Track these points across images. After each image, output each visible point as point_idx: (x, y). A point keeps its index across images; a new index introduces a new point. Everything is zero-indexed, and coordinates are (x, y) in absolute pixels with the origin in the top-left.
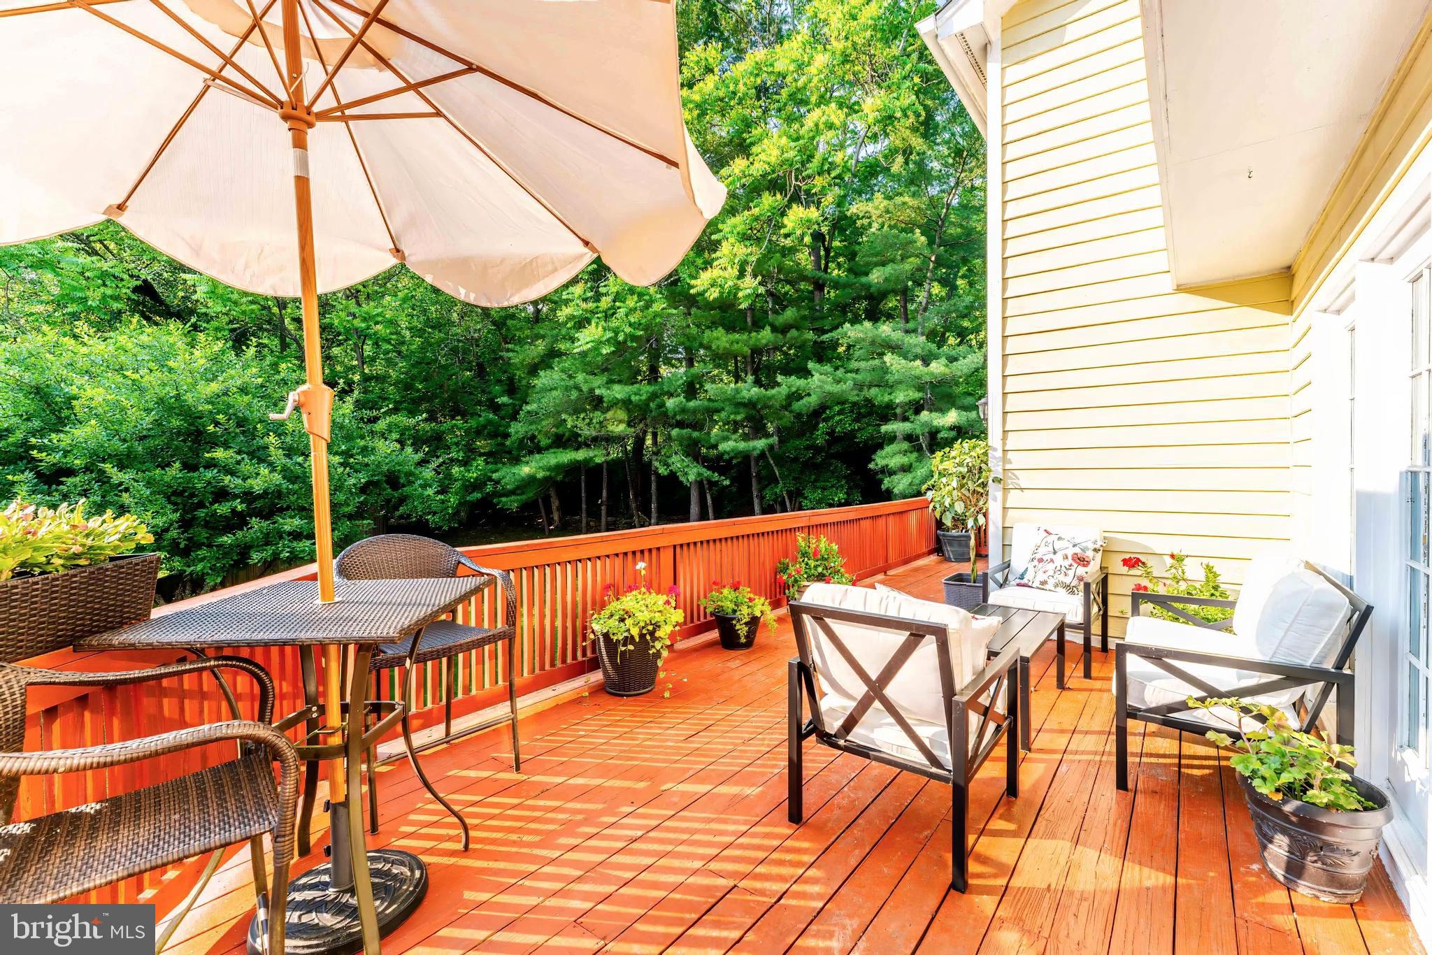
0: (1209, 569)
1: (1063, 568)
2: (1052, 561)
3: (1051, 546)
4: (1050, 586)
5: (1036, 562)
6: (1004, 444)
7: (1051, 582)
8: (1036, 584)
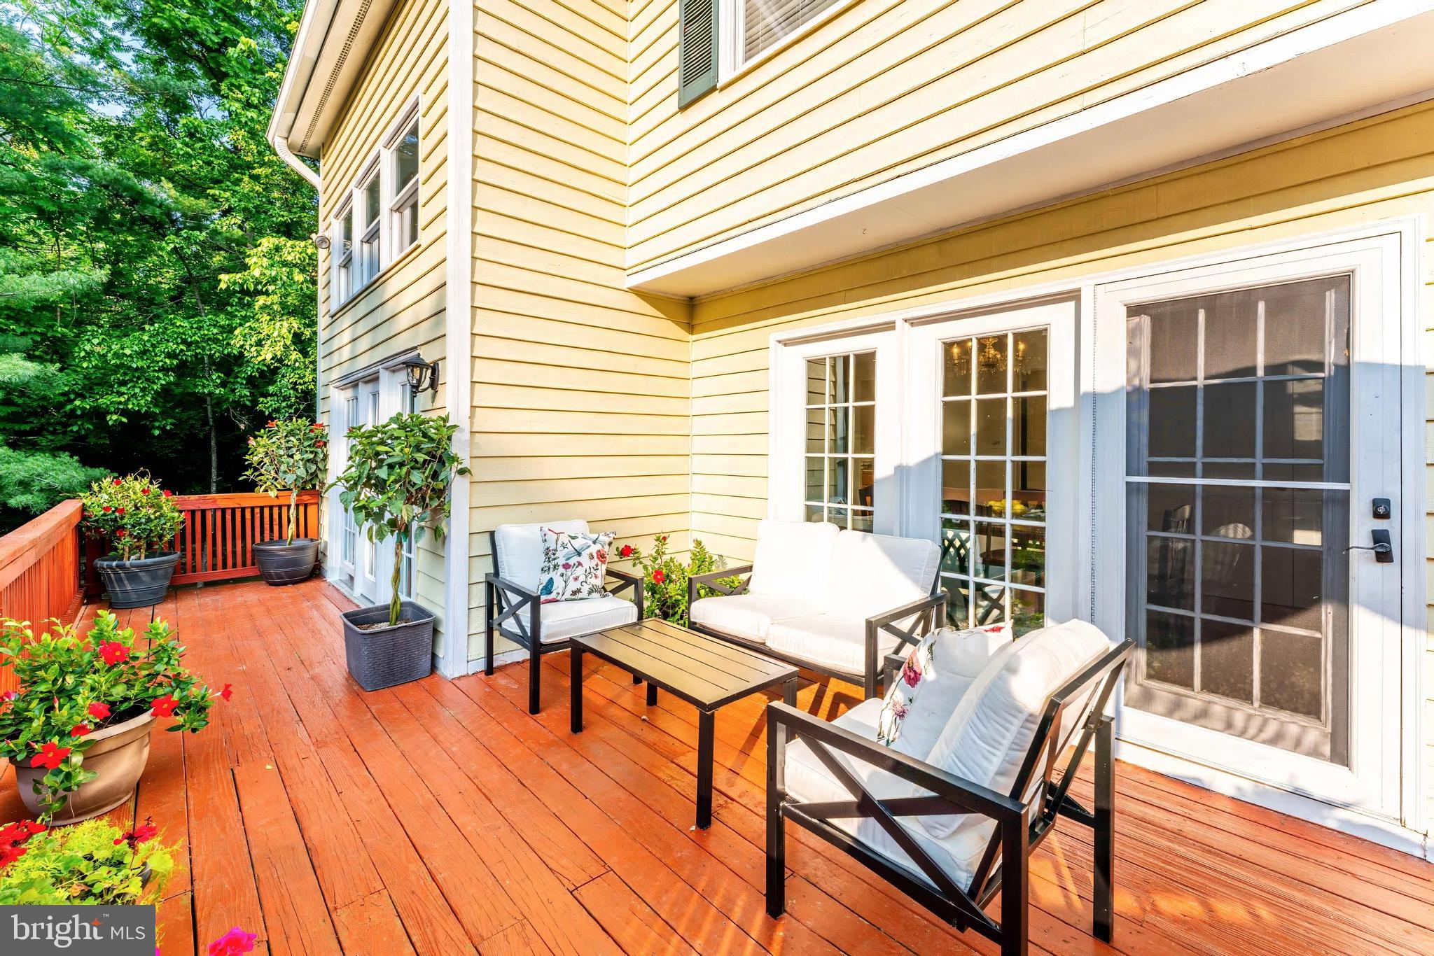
0: (699, 543)
1: (592, 570)
2: (580, 564)
3: (569, 545)
4: (584, 594)
5: (561, 570)
6: (472, 424)
7: (585, 589)
8: (568, 595)
